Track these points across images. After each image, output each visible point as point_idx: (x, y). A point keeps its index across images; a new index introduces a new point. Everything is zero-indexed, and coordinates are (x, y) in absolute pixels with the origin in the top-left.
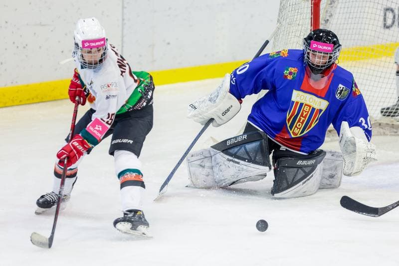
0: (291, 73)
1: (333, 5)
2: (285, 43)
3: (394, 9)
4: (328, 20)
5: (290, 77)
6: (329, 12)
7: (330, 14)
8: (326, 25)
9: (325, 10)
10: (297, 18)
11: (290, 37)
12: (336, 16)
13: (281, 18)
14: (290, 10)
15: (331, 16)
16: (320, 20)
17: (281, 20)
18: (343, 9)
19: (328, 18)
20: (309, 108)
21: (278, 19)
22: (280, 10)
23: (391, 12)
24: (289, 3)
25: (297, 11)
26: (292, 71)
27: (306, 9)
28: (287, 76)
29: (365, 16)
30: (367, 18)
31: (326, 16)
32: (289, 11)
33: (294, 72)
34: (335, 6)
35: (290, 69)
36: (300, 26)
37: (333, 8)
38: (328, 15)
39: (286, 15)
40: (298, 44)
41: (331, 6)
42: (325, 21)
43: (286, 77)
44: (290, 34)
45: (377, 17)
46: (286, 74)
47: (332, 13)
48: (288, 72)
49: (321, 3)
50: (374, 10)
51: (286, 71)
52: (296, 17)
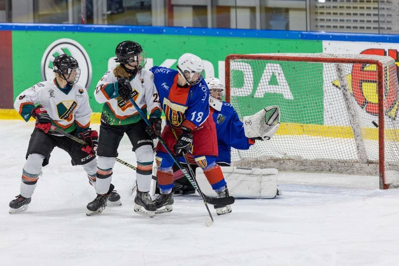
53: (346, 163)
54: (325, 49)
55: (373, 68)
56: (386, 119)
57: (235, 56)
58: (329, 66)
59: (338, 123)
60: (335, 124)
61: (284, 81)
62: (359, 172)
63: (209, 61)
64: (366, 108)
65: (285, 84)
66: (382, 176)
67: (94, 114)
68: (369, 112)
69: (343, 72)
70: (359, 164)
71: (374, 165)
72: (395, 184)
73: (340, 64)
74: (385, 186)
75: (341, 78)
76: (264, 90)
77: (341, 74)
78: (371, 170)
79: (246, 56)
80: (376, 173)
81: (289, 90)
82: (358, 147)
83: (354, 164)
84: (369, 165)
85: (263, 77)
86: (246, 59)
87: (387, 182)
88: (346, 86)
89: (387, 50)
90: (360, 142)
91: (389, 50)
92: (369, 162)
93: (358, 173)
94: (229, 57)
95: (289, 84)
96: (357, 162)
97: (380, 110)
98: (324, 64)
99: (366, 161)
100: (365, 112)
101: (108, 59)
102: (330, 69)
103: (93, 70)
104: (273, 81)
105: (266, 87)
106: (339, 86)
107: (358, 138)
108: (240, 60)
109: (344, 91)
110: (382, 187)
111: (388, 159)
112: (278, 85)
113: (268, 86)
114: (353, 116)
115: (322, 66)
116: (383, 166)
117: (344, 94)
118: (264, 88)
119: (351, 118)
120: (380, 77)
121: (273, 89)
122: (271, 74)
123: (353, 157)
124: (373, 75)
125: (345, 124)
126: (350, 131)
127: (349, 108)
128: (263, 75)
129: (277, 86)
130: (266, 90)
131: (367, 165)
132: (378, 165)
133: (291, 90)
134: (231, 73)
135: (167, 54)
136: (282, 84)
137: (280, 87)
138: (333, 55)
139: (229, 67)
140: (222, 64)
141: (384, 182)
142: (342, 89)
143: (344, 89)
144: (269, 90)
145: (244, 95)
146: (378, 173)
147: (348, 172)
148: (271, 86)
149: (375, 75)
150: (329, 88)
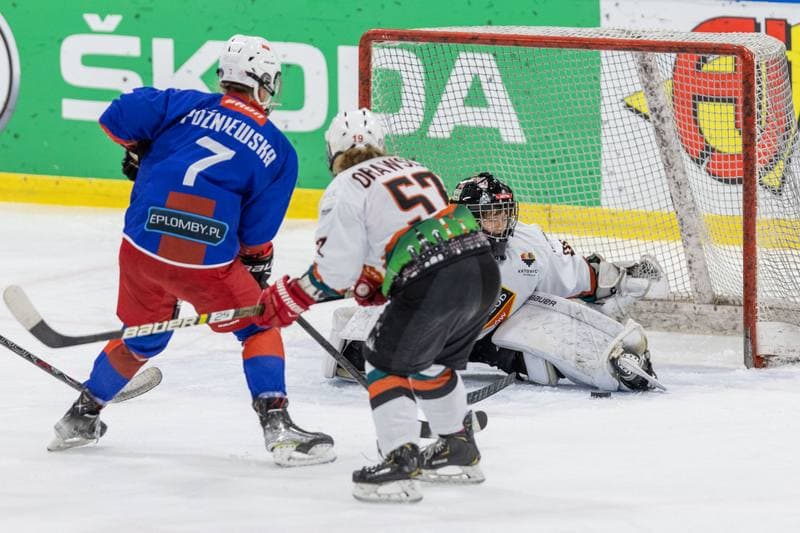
53: (659, 303)
54: (607, 16)
55: (724, 64)
56: (761, 194)
57: (383, 33)
58: (623, 59)
59: (640, 203)
60: (633, 205)
61: (502, 95)
62: (693, 324)
63: (315, 46)
64: (708, 164)
65: (503, 102)
66: (750, 336)
67: (25, 179)
68: (714, 175)
69: (655, 74)
70: (692, 305)
71: (729, 307)
72: (784, 355)
73: (649, 55)
74: (758, 361)
75: (650, 91)
76: (450, 119)
77: (651, 79)
78: (721, 321)
79: (411, 33)
80: (734, 328)
81: (516, 125)
82: (690, 262)
83: (679, 304)
84: (719, 308)
85: (453, 79)
86: (413, 40)
87: (762, 351)
88: (662, 109)
89: (761, 20)
90: (695, 252)
91: (767, 20)
92: (719, 302)
93: (690, 327)
94: (368, 35)
95: (516, 104)
96: (688, 300)
97: (746, 169)
98: (603, 53)
99: (709, 297)
100: (704, 173)
101: (60, 41)
102: (625, 66)
103: (23, 69)
104: (475, 97)
105: (455, 111)
106: (645, 110)
107: (693, 240)
108: (397, 43)
109: (658, 123)
110: (751, 361)
111: (765, 293)
112: (486, 105)
113: (462, 110)
114: (678, 185)
115: (599, 62)
116: (754, 312)
117: (657, 130)
118: (451, 116)
119: (674, 191)
120: (748, 87)
121: (473, 117)
122: (469, 78)
123: (681, 287)
124: (730, 85)
125: (656, 207)
126: (668, 224)
127: (668, 165)
128: (453, 73)
129: (484, 110)
130: (457, 119)
131: (712, 307)
132: (741, 310)
133: (522, 125)
134: (373, 75)
135: (210, 29)
136: (496, 102)
137: (491, 109)
138: (629, 33)
139: (369, 60)
140: (349, 56)
141: (755, 350)
142: (652, 117)
143: (658, 117)
144: (463, 117)
145: (406, 132)
146: (741, 328)
147: (665, 324)
148: (469, 109)
149: (736, 85)
150: (617, 115)
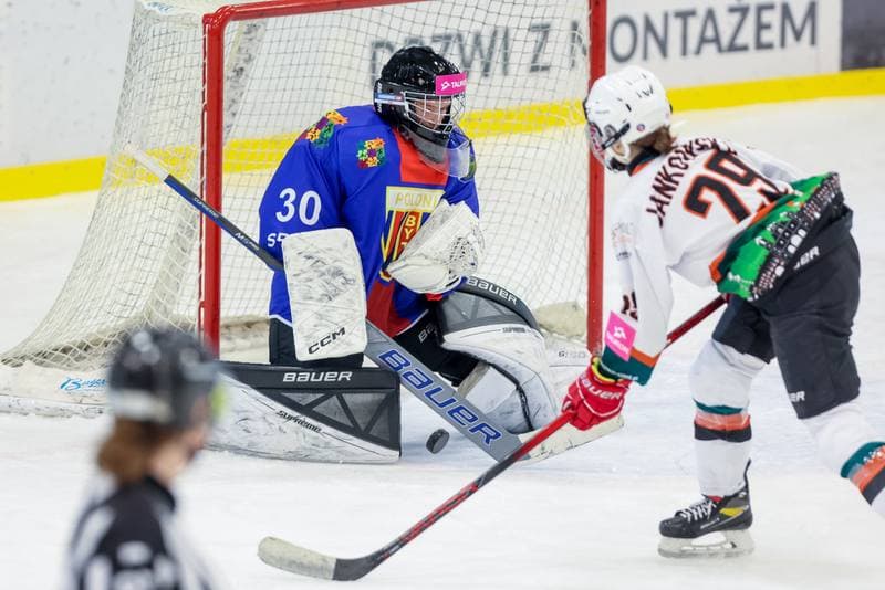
0: (372, 153)
1: (253, 35)
2: (142, 122)
3: (393, 44)
4: (242, 69)
5: (373, 162)
6: (244, 51)
7: (247, 56)
8: (237, 81)
9: (237, 48)
10: (170, 65)
11: (154, 107)
12: (260, 60)
13: (134, 65)
14: (156, 46)
15: (249, 59)
16: (225, 68)
17: (135, 70)
18: (275, 44)
19: (242, 64)
20: (414, 218)
21: (127, 68)
22: (132, 46)
23: (386, 50)
24: (151, 30)
25: (170, 49)
26: (373, 147)
27: (191, 44)
28: (366, 160)
29: (328, 61)
30: (331, 65)
31: (238, 59)
32: (153, 50)
33: (379, 147)
34: (258, 38)
35: (367, 144)
36: (179, 84)
37: (255, 41)
38: (243, 57)
39: (145, 58)
40: (173, 125)
41: (249, 36)
42: (234, 71)
43: (364, 163)
44: (156, 102)
45: (356, 62)
46: (363, 158)
47: (253, 54)
48: (365, 151)
49: (225, 32)
50: (349, 47)
51: (360, 152)
52: (167, 61)
